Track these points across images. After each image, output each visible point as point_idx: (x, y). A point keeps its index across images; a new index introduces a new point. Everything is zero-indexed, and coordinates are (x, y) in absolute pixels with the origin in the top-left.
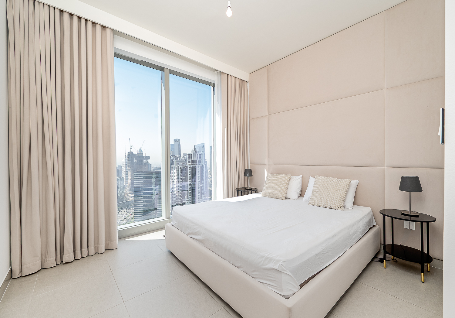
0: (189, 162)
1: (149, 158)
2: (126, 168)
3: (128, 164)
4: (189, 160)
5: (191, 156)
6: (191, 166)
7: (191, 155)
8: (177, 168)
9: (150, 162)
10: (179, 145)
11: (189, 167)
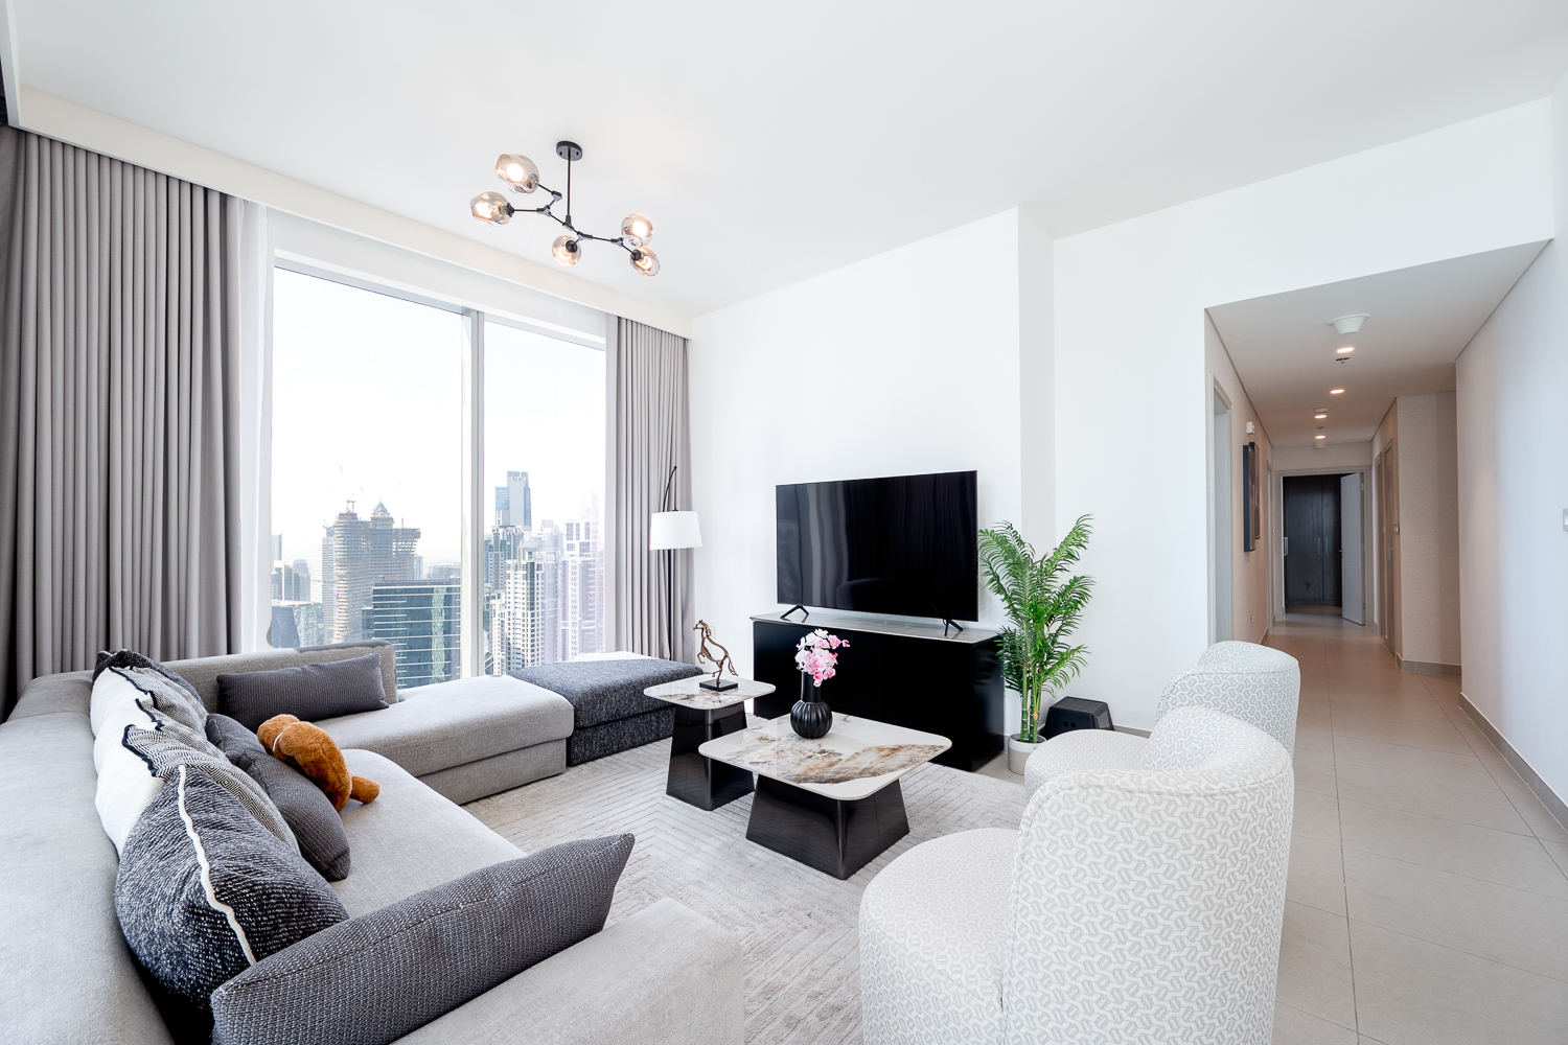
0: (570, 547)
1: (414, 534)
2: (327, 568)
3: (336, 556)
4: (570, 542)
5: (578, 530)
6: (579, 560)
7: (578, 525)
8: (525, 567)
9: (420, 548)
10: (527, 490)
11: (570, 564)
